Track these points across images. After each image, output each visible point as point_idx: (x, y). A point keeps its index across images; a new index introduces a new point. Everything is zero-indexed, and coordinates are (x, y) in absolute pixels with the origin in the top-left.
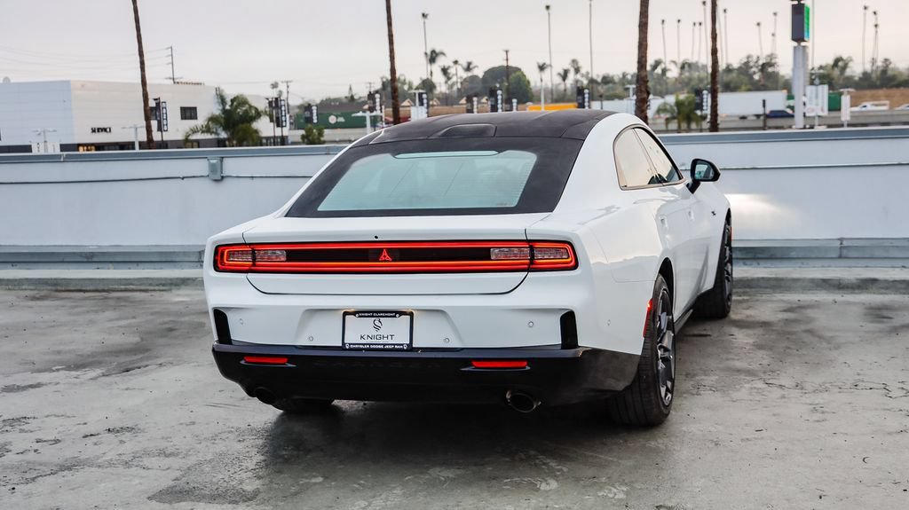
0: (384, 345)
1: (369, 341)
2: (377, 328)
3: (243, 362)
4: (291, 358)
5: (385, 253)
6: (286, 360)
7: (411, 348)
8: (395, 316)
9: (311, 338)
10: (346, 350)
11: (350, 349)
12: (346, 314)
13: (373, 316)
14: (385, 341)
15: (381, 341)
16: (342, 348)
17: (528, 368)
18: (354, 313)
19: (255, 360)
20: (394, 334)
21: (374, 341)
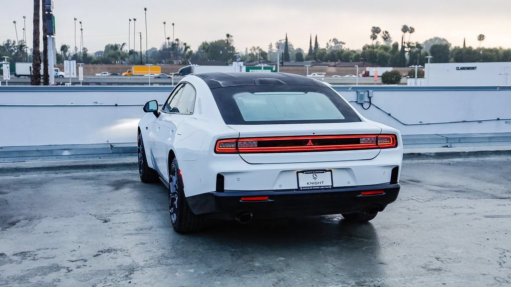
0: (320, 187)
1: (312, 185)
2: (315, 179)
3: (241, 201)
4: (271, 197)
5: (310, 142)
6: (267, 197)
7: (333, 188)
8: (324, 172)
9: (281, 186)
10: (301, 190)
11: (303, 190)
12: (298, 173)
13: (313, 173)
14: (319, 185)
15: (318, 185)
16: (299, 189)
17: (384, 194)
18: (303, 172)
19: (247, 199)
20: (324, 181)
21: (314, 185)
